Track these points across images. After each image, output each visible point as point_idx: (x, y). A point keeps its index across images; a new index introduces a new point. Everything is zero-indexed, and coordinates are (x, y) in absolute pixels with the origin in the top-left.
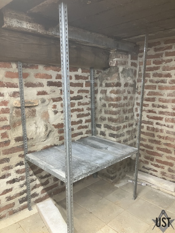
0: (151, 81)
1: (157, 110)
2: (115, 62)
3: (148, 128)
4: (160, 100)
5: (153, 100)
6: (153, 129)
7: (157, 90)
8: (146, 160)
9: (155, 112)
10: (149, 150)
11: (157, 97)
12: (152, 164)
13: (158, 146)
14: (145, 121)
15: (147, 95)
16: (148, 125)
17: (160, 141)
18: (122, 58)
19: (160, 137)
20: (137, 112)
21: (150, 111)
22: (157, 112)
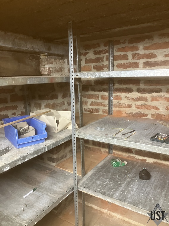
2: (47, 70)
18: (56, 63)
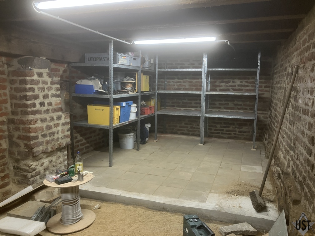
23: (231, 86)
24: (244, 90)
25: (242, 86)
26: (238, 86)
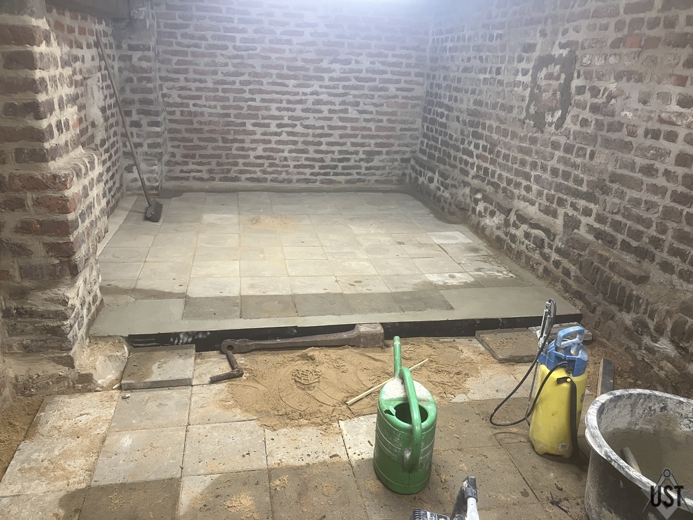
0: (179, 44)
1: (193, 85)
3: (182, 113)
4: (195, 72)
5: (186, 71)
6: (190, 113)
7: (189, 58)
8: (184, 160)
9: (190, 90)
10: (187, 144)
11: (191, 68)
12: (193, 163)
13: (200, 136)
14: (177, 103)
15: (176, 64)
16: (182, 109)
17: (202, 129)
19: (201, 123)
20: (162, 90)
21: (182, 88)
22: (193, 89)
23: (352, 71)
24: (377, 80)
25: (374, 72)
26: (367, 71)
